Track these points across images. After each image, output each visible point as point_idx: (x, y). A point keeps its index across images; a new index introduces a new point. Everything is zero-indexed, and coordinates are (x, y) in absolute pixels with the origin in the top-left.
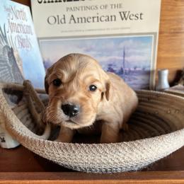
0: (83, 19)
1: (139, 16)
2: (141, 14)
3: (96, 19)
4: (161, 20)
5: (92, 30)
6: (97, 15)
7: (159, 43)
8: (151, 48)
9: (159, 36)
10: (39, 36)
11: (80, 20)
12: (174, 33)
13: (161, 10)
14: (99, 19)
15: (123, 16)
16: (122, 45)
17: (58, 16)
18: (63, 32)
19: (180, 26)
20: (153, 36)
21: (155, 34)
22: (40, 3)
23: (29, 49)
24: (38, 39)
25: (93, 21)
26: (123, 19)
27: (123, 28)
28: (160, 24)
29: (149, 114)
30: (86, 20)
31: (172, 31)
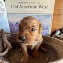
2: (47, 7)
3: (29, 7)
4: (54, 9)
5: (28, 11)
6: (30, 6)
7: (53, 18)
8: (50, 20)
9: (53, 15)
10: (8, 12)
11: (23, 7)
12: (59, 14)
13: (55, 5)
14: (31, 7)
16: (39, 18)
17: (15, 5)
18: (16, 11)
19: (61, 12)
20: (51, 15)
21: (52, 14)
23: (3, 17)
25: (29, 8)
26: (40, 8)
27: (40, 11)
28: (54, 11)
29: (50, 46)
30: (26, 7)
31: (58, 14)
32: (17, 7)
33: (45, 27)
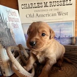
0: (42, 16)
1: (66, 14)
3: (47, 15)
7: (75, 25)
11: (40, 16)
14: (49, 15)
15: (59, 14)
17: (31, 14)
21: (74, 21)
22: (23, 8)
23: (18, 29)
24: (22, 24)
27: (59, 19)
28: (76, 17)
30: (43, 16)
32: (33, 16)
33: (67, 36)
